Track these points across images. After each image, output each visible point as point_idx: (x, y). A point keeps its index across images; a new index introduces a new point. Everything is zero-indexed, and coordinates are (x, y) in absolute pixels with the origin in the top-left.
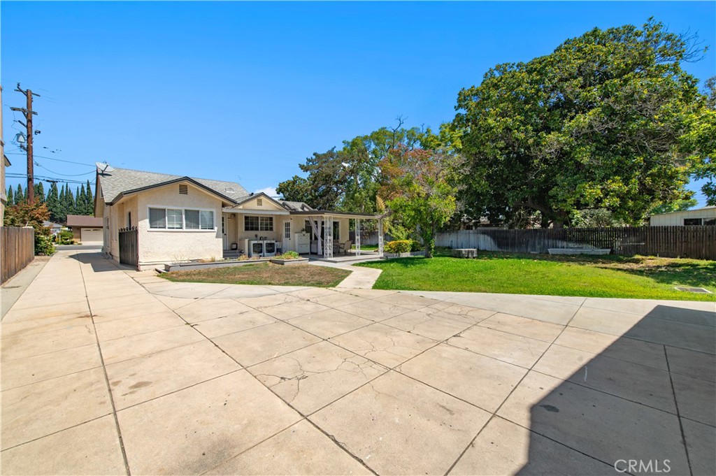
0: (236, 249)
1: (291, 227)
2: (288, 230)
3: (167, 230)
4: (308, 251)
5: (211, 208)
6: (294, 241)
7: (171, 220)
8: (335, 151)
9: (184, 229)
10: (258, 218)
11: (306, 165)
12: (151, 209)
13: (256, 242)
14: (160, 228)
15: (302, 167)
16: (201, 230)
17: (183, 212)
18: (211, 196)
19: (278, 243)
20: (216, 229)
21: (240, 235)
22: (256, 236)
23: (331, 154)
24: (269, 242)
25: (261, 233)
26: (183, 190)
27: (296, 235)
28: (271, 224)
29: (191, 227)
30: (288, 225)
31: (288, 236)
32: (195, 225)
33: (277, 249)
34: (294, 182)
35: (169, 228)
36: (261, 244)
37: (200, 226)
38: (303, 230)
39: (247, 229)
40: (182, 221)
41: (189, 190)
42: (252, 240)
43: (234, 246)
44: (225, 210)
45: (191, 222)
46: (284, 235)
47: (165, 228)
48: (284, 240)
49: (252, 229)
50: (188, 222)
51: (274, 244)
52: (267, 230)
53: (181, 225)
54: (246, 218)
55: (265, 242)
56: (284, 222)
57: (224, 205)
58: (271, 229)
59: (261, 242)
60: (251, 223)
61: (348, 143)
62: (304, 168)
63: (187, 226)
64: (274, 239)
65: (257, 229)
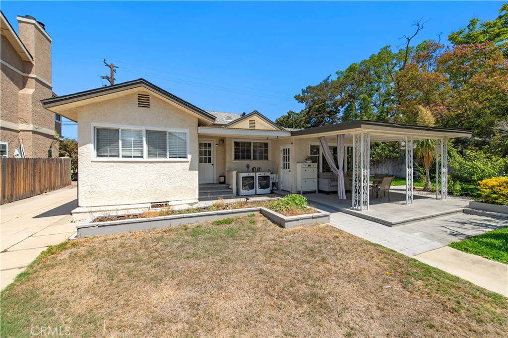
0: (224, 183)
1: (292, 155)
2: (287, 159)
3: (121, 159)
4: (316, 188)
5: (183, 127)
6: (296, 174)
7: (126, 145)
8: (330, 80)
9: (145, 159)
10: (250, 143)
11: (301, 95)
12: (98, 131)
13: (246, 175)
14: (110, 156)
15: (297, 98)
16: (168, 159)
17: (144, 133)
18: (183, 111)
19: (274, 175)
20: (189, 157)
21: (228, 165)
22: (248, 166)
23: (325, 84)
24: (262, 174)
25: (253, 163)
26: (144, 101)
27: (299, 166)
28: (266, 151)
29: (155, 156)
30: (287, 151)
31: (287, 166)
32: (162, 152)
33: (273, 183)
34: (289, 117)
35: (123, 157)
36: (253, 178)
37: (168, 153)
38: (307, 159)
39: (237, 158)
40: (142, 146)
41: (152, 102)
42: (242, 172)
43: (222, 179)
44: (203, 130)
45: (155, 147)
46: (282, 165)
47: (118, 156)
48: (282, 171)
49: (243, 158)
50: (152, 149)
51: (269, 176)
52: (261, 158)
53: (142, 151)
54: (236, 144)
55: (258, 174)
56: (282, 148)
57: (200, 124)
58: (266, 158)
59: (252, 174)
60: (243, 150)
61: (342, 73)
62: (300, 99)
63: (150, 154)
64: (269, 171)
65: (249, 158)
